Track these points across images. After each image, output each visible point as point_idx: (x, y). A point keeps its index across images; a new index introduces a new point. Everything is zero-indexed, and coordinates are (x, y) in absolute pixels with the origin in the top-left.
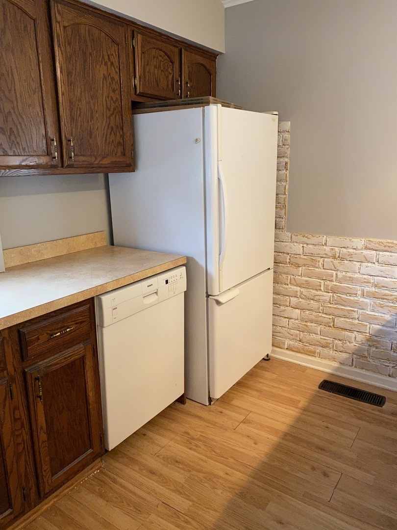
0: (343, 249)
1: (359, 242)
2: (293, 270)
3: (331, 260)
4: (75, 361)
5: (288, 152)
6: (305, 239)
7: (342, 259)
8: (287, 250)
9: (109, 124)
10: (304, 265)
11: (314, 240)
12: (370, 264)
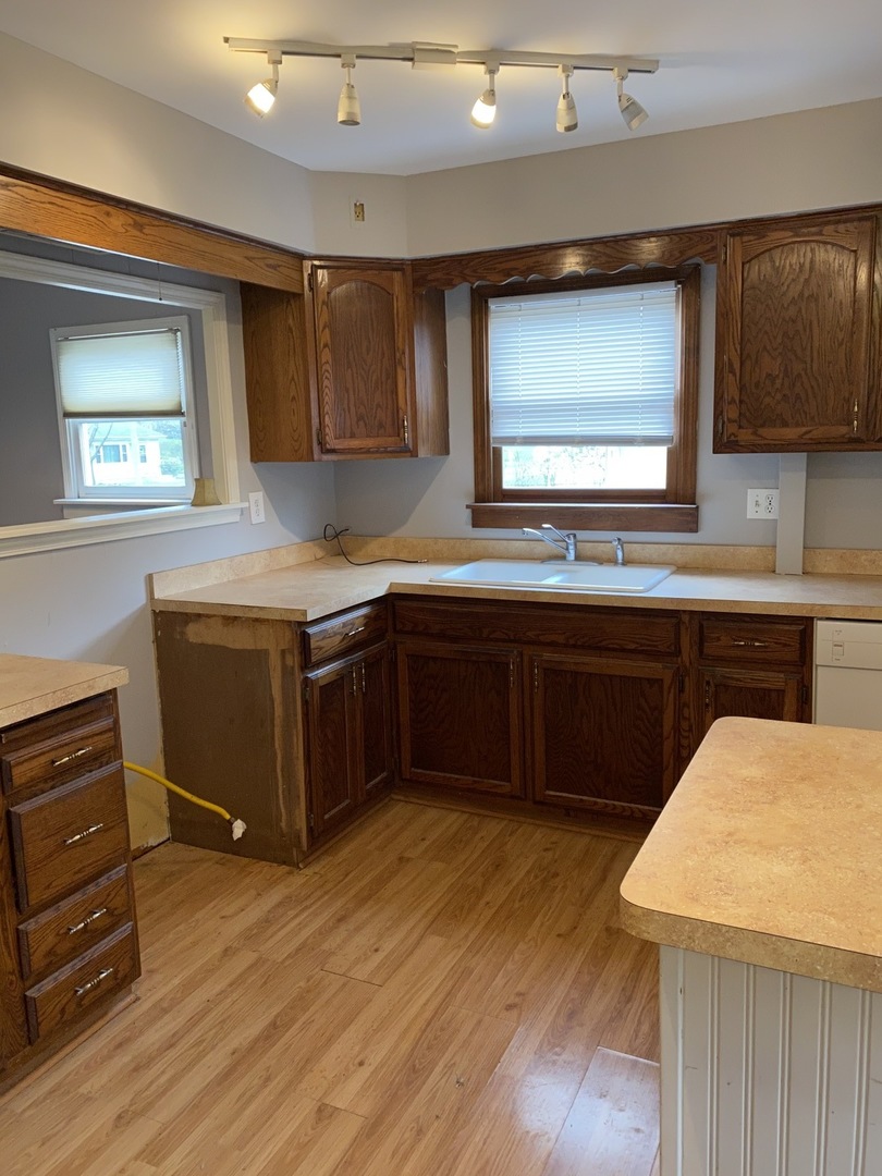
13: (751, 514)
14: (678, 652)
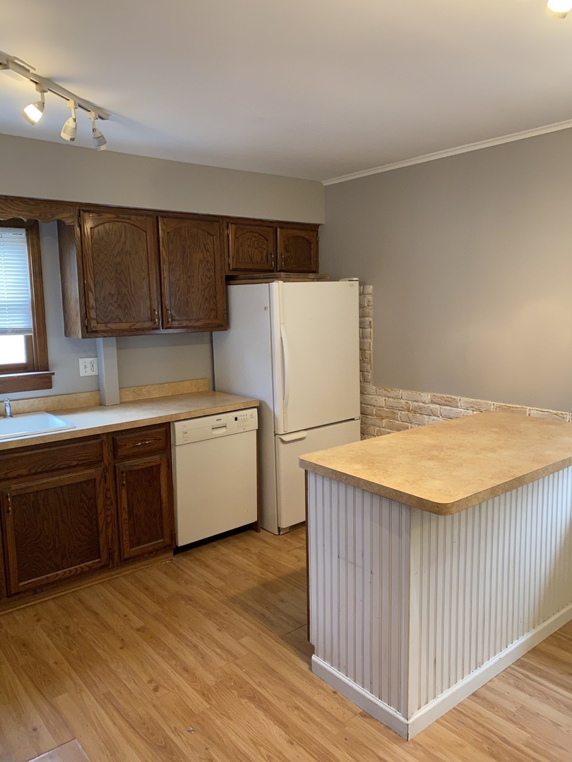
0: (415, 403)
1: (427, 397)
2: (378, 422)
3: (406, 412)
4: (152, 467)
5: (371, 312)
6: (386, 393)
7: (415, 412)
8: (373, 402)
9: (204, 295)
10: (387, 417)
11: (393, 394)
12: (436, 418)
13: (82, 373)
14: (102, 460)
